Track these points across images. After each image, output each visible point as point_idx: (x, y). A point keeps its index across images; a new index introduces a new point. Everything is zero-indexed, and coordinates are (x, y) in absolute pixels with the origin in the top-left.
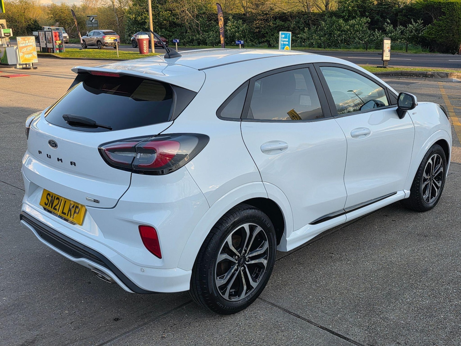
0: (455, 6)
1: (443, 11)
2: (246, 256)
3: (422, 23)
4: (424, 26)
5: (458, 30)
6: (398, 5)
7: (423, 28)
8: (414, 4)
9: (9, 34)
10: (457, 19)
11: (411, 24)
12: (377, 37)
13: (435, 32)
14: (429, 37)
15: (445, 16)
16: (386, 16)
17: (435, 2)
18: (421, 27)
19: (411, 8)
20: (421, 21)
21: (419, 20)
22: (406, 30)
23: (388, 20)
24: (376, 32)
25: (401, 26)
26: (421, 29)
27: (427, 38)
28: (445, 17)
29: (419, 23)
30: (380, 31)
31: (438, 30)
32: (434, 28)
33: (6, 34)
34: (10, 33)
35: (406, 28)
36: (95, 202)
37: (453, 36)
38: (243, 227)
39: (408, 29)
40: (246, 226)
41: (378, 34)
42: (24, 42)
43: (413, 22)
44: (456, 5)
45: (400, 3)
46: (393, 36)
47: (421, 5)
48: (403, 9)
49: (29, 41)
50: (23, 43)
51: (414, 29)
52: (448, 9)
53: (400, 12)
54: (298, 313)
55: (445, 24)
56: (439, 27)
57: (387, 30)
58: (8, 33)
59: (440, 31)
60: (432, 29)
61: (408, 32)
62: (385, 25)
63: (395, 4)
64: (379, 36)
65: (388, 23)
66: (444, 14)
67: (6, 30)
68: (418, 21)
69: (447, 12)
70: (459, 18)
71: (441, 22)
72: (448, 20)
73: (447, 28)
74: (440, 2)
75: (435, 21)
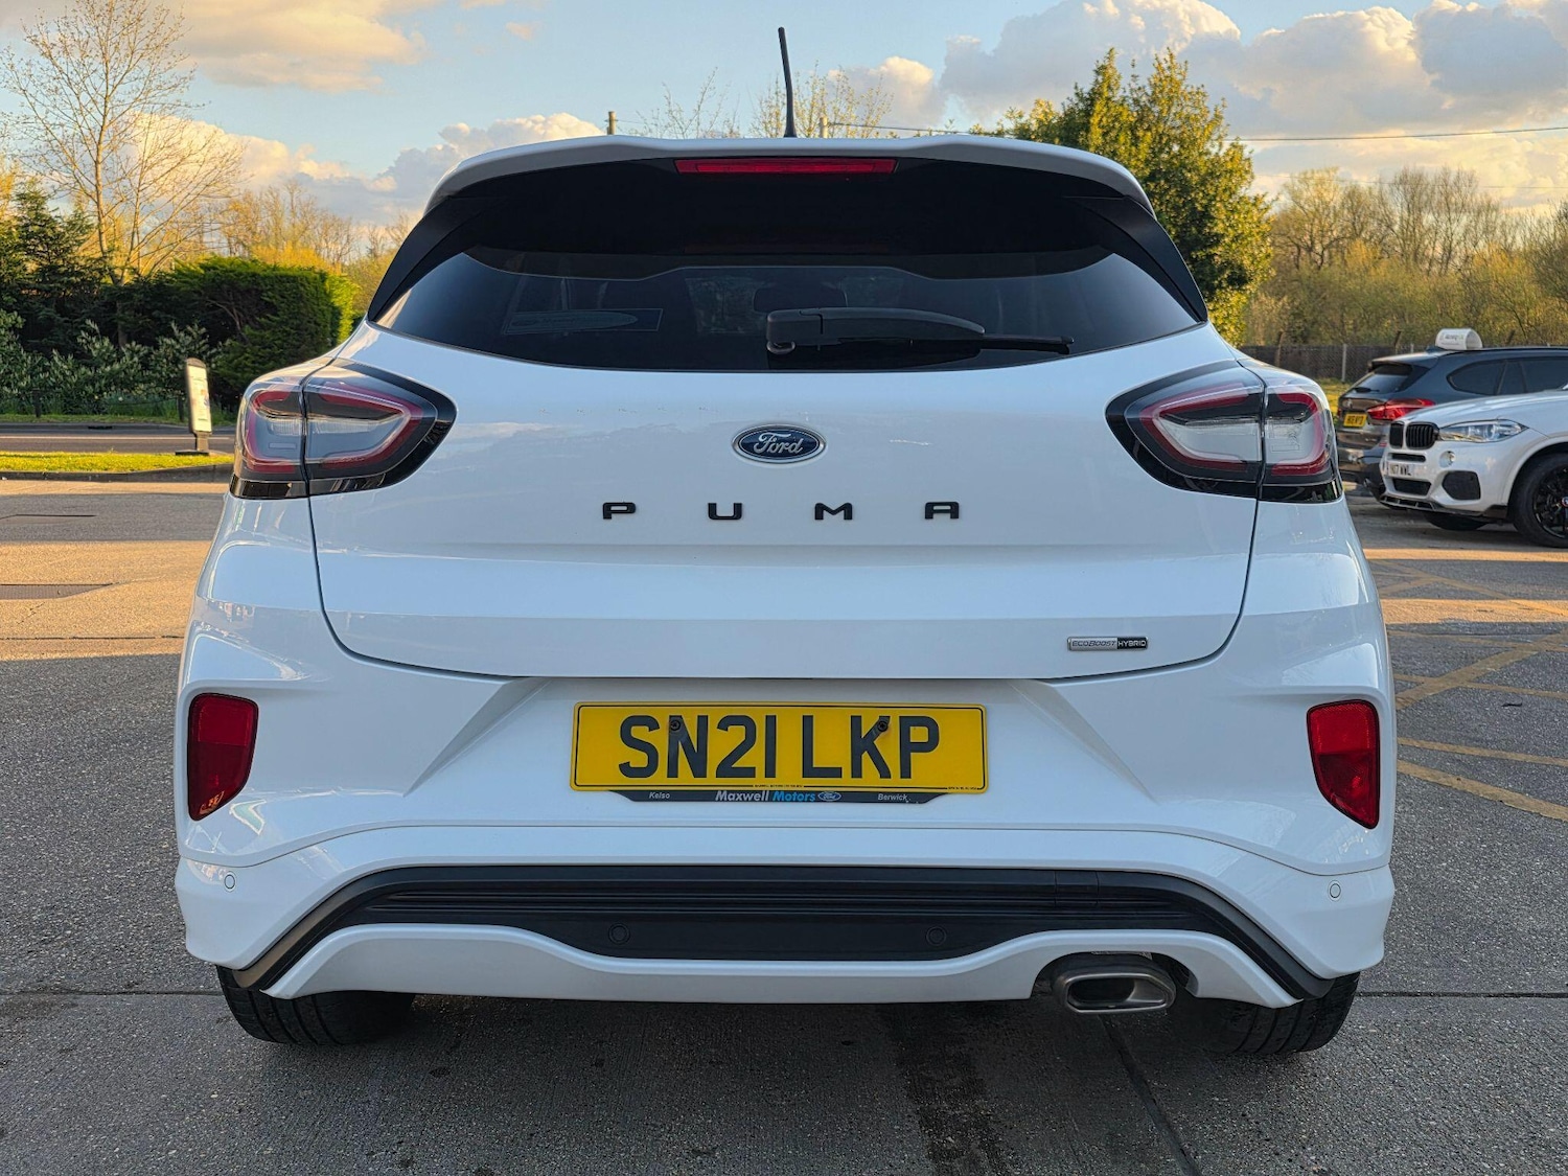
0: (302, 289)
1: (267, 299)
3: (203, 336)
4: (212, 345)
6: (113, 276)
7: (210, 349)
8: (169, 275)
10: (312, 325)
11: (171, 334)
12: (64, 374)
13: (253, 362)
14: (236, 378)
15: (278, 316)
16: (73, 311)
17: (241, 274)
18: (204, 348)
19: (159, 286)
20: (200, 328)
21: (192, 326)
22: (156, 356)
23: (89, 322)
24: (56, 359)
25: (134, 343)
26: (205, 352)
27: (231, 382)
28: (277, 318)
29: (194, 333)
30: (70, 358)
31: (261, 357)
32: (249, 350)
35: (157, 347)
39: (162, 351)
41: (65, 367)
43: (176, 332)
44: (302, 285)
45: (117, 272)
46: (118, 373)
47: (196, 280)
48: (130, 289)
51: (183, 351)
52: (283, 297)
53: (122, 297)
55: (279, 339)
56: (264, 348)
57: (94, 353)
59: (269, 360)
60: (242, 354)
61: (165, 361)
62: (83, 338)
63: (101, 271)
64: (68, 373)
65: (92, 333)
66: (273, 309)
68: (189, 328)
69: (283, 305)
70: (315, 323)
71: (267, 334)
72: (288, 329)
73: (287, 352)
74: (254, 275)
75: (247, 330)
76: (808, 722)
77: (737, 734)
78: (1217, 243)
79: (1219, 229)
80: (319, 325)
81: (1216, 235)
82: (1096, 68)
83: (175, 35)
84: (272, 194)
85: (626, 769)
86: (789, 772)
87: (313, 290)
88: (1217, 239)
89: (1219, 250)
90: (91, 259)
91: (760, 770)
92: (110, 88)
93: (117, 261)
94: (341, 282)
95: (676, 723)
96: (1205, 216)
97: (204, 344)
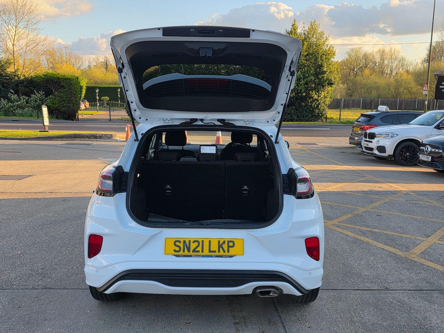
0: (72, 82)
1: (62, 84)
3: (44, 94)
4: (46, 97)
5: (76, 101)
7: (46, 98)
8: (34, 77)
10: (75, 92)
11: (35, 94)
12: (4, 105)
13: (58, 102)
14: (53, 106)
15: (65, 89)
16: (7, 87)
17: (54, 77)
18: (44, 98)
19: (31, 80)
20: (43, 92)
22: (30, 100)
23: (11, 90)
24: (2, 100)
25: (24, 96)
26: (44, 99)
27: (52, 107)
28: (64, 90)
29: (41, 94)
30: (6, 100)
31: (60, 101)
32: (57, 99)
35: (31, 97)
37: (73, 105)
39: (32, 98)
41: (5, 103)
43: (36, 93)
45: (19, 76)
46: (20, 104)
48: (23, 80)
51: (38, 99)
52: (66, 84)
53: (20, 83)
55: (65, 96)
56: (61, 98)
57: (12, 99)
59: (63, 102)
60: (55, 100)
61: (33, 101)
62: (9, 95)
63: (15, 76)
64: (5, 104)
65: (12, 93)
66: (63, 87)
68: (40, 92)
69: (66, 86)
70: (76, 91)
71: (62, 94)
72: (68, 93)
73: (67, 99)
74: (58, 78)
75: (56, 93)
76: (210, 241)
77: (196, 244)
78: (325, 73)
79: (325, 69)
80: (77, 92)
81: (324, 71)
82: (292, 25)
83: (35, 9)
84: (60, 49)
85: (175, 251)
86: (206, 252)
87: (75, 82)
88: (324, 72)
89: (325, 75)
90: (12, 72)
91: (201, 251)
92: (17, 24)
93: (19, 73)
94: (82, 79)
95: (184, 242)
96: (321, 66)
97: (44, 97)
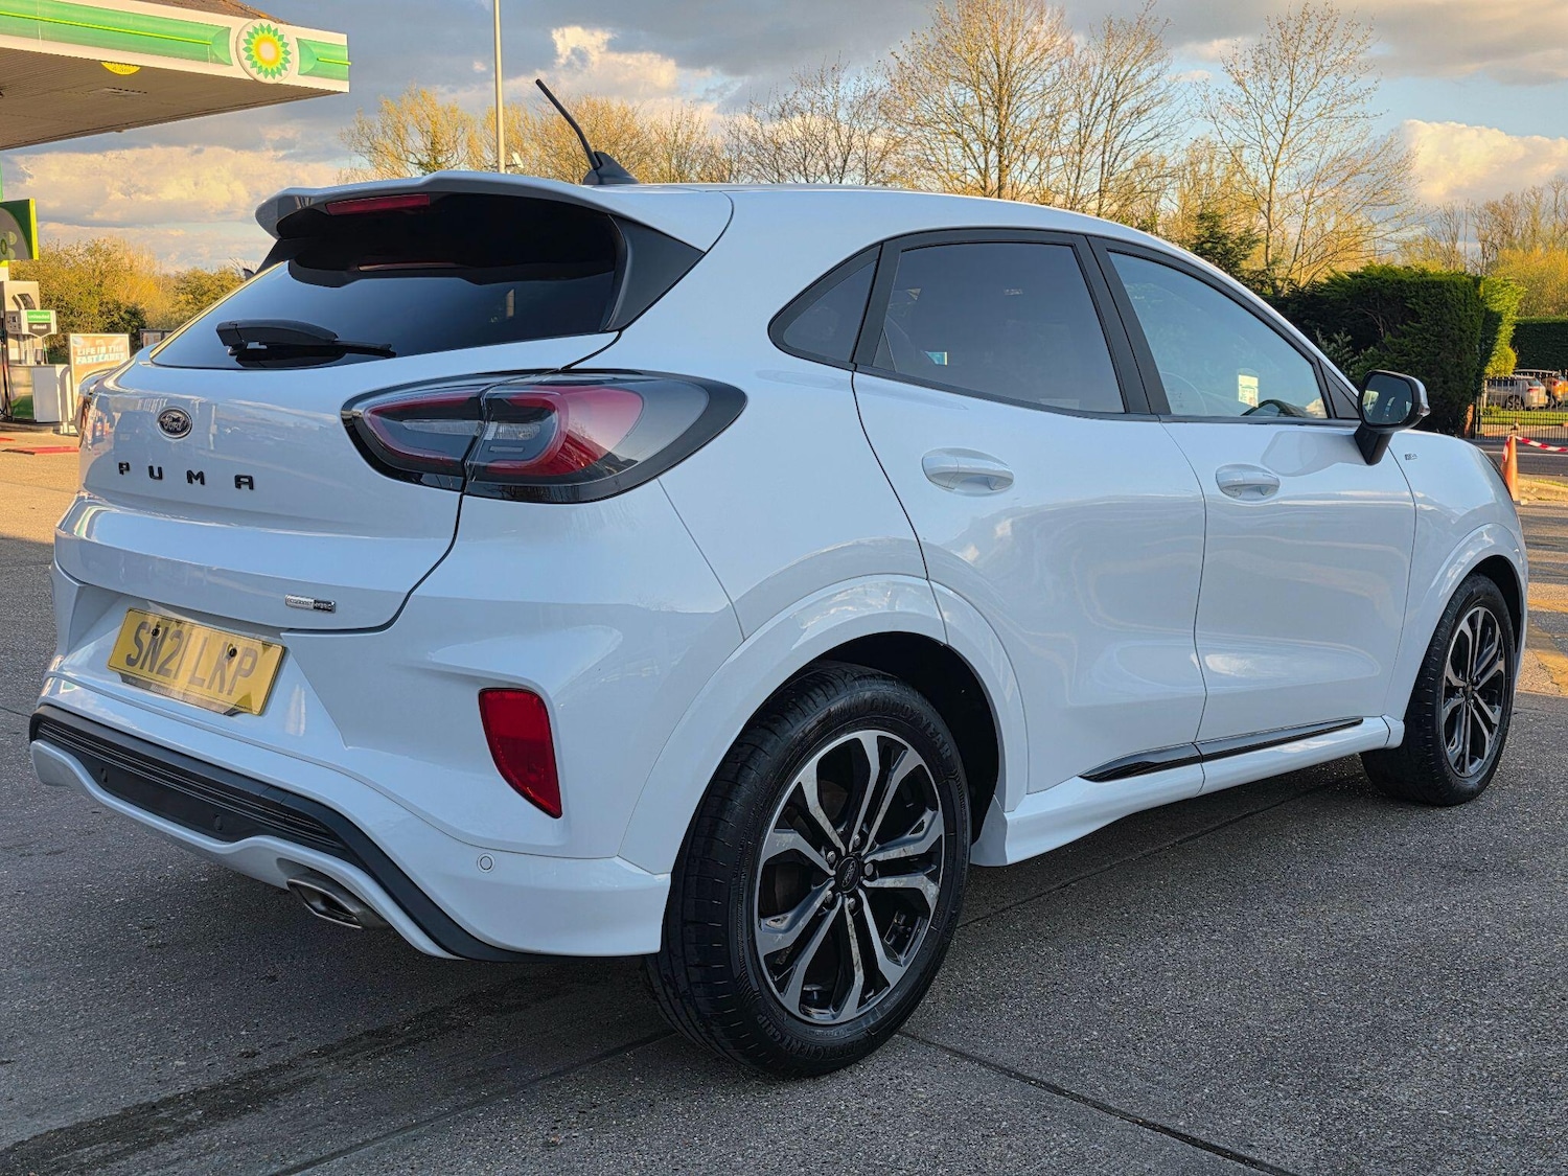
0: (1448, 294)
1: (1410, 306)
2: (866, 856)
3: (1348, 344)
4: (1356, 352)
5: (1458, 365)
6: (1274, 287)
7: (1352, 357)
8: (1322, 284)
9: (44, 327)
10: (1457, 332)
15: (1418, 322)
17: (1387, 281)
18: (1346, 356)
19: (1312, 296)
20: (1346, 336)
21: (1338, 334)
26: (1346, 360)
28: (1417, 325)
29: (1340, 341)
33: (35, 327)
34: (49, 325)
36: (319, 608)
37: (1445, 382)
38: (857, 742)
40: (869, 739)
42: (93, 351)
44: (1448, 290)
45: (1279, 283)
47: (1343, 289)
49: (110, 348)
50: (89, 354)
52: (1426, 303)
54: (1056, 1081)
58: (43, 324)
63: (1263, 283)
66: (1414, 315)
67: (38, 314)
68: (1336, 336)
69: (1425, 312)
70: (1460, 329)
71: (1406, 341)
72: (1428, 336)
73: (1425, 360)
74: (1400, 282)
75: (1388, 338)
80: (1464, 332)
87: (1461, 295)
90: (1254, 272)
92: (1294, 107)
93: (1280, 272)
94: (1503, 286)
97: (1348, 352)
